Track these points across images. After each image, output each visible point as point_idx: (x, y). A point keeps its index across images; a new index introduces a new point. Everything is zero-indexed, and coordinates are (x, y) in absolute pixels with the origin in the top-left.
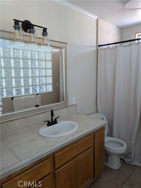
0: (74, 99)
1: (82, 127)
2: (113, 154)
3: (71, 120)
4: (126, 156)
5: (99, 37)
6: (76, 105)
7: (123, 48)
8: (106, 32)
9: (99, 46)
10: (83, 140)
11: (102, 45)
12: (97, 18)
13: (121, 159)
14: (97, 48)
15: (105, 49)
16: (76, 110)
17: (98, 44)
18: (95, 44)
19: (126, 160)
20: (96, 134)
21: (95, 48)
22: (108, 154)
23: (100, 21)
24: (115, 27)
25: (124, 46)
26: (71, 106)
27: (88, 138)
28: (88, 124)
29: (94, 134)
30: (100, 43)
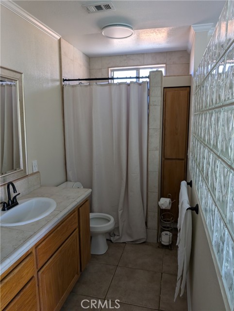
0: (35, 163)
1: (61, 202)
4: (112, 233)
5: (63, 67)
6: (38, 172)
7: (99, 87)
8: (72, 60)
9: (64, 80)
11: (69, 80)
12: (59, 38)
13: (107, 240)
14: (61, 83)
15: (73, 86)
16: (39, 181)
17: (63, 78)
18: (58, 77)
19: (112, 239)
21: (58, 83)
23: (63, 42)
25: (102, 85)
26: (32, 175)
27: (72, 215)
28: (67, 198)
29: (79, 209)
30: (65, 76)
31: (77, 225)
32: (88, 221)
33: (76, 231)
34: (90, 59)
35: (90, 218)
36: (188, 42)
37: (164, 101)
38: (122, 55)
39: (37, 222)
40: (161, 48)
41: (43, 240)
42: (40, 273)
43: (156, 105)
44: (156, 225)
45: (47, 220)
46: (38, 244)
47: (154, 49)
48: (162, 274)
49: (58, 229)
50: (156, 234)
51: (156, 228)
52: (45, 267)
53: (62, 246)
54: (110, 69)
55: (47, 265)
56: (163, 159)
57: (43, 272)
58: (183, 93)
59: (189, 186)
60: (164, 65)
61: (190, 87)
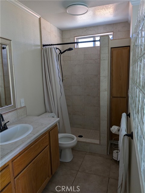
0: (22, 100)
1: (37, 127)
2: (65, 148)
3: (23, 123)
5: (42, 37)
6: (25, 106)
8: (49, 32)
9: (44, 46)
10: (40, 140)
12: (39, 17)
16: (26, 113)
17: (43, 44)
18: (39, 44)
20: (51, 132)
21: (40, 47)
22: (61, 150)
23: (42, 20)
24: (56, 29)
26: (20, 108)
27: (44, 137)
28: (42, 124)
29: (49, 132)
30: (44, 43)
31: (48, 143)
32: (57, 140)
33: (47, 147)
34: (63, 31)
35: (59, 138)
36: (128, 14)
37: (112, 57)
38: (84, 28)
39: (16, 142)
40: (110, 21)
41: (19, 156)
42: (16, 179)
43: (105, 60)
44: (106, 143)
45: (23, 141)
46: (14, 159)
47: (104, 22)
48: (109, 178)
49: (32, 147)
50: (106, 149)
51: (106, 145)
52: (20, 174)
53: (35, 159)
54: (75, 38)
55: (22, 173)
56: (111, 97)
57: (18, 178)
58: (125, 51)
59: (128, 117)
60: (112, 33)
61: (129, 46)
